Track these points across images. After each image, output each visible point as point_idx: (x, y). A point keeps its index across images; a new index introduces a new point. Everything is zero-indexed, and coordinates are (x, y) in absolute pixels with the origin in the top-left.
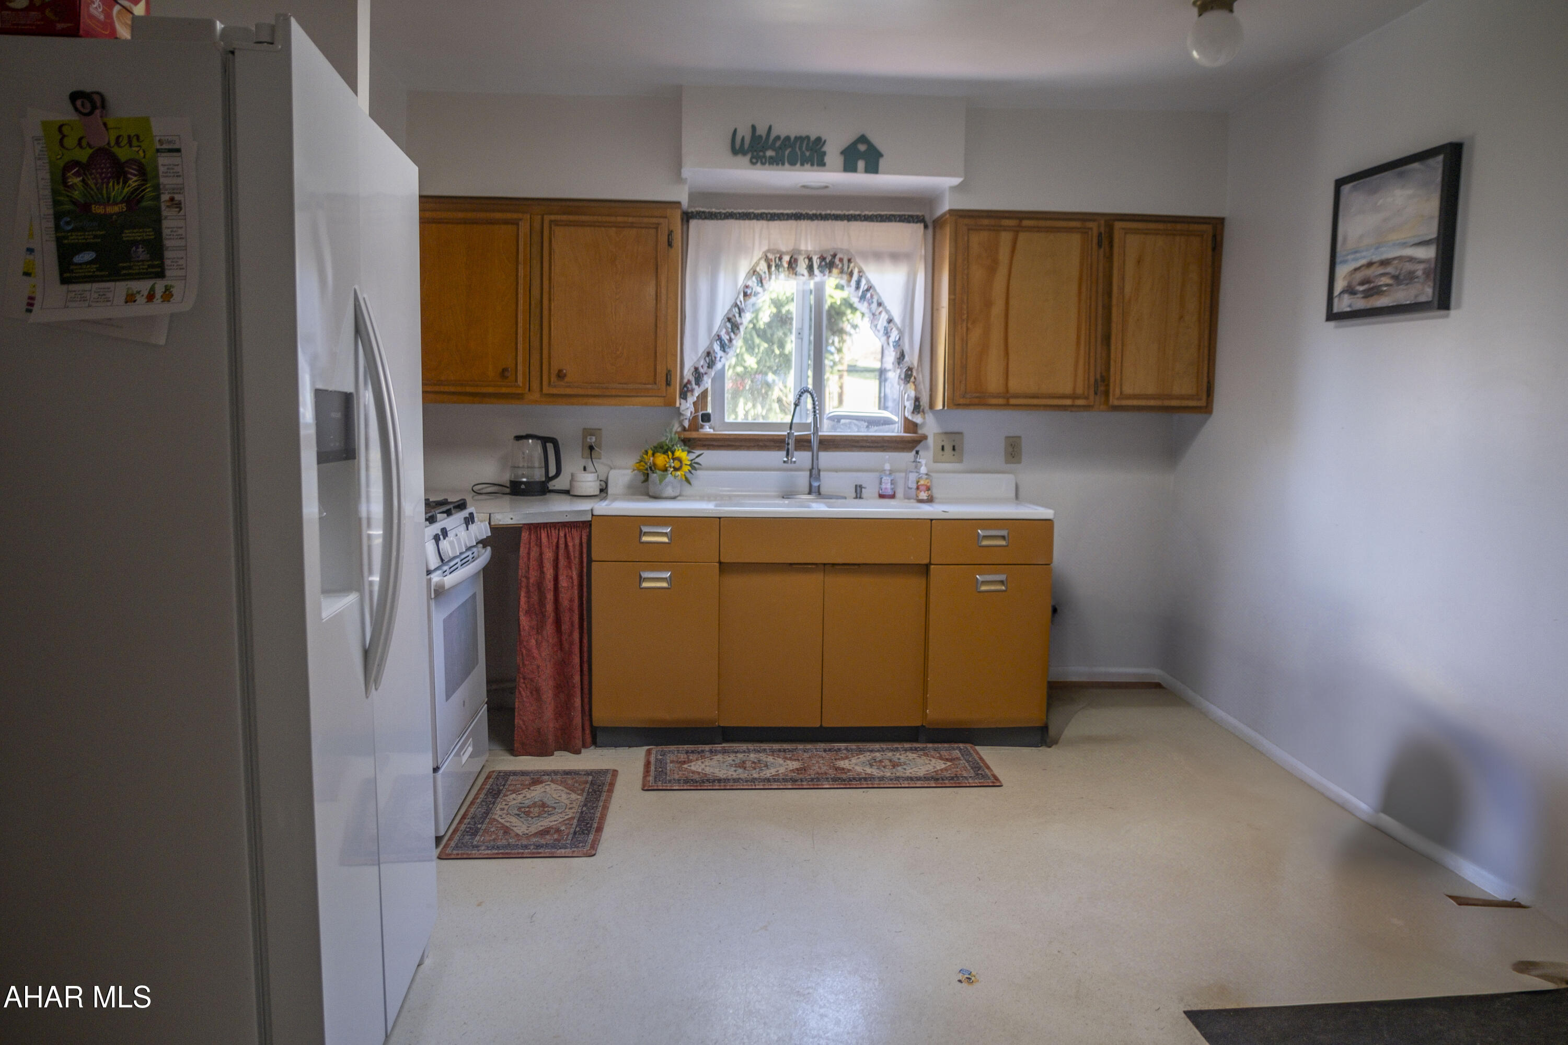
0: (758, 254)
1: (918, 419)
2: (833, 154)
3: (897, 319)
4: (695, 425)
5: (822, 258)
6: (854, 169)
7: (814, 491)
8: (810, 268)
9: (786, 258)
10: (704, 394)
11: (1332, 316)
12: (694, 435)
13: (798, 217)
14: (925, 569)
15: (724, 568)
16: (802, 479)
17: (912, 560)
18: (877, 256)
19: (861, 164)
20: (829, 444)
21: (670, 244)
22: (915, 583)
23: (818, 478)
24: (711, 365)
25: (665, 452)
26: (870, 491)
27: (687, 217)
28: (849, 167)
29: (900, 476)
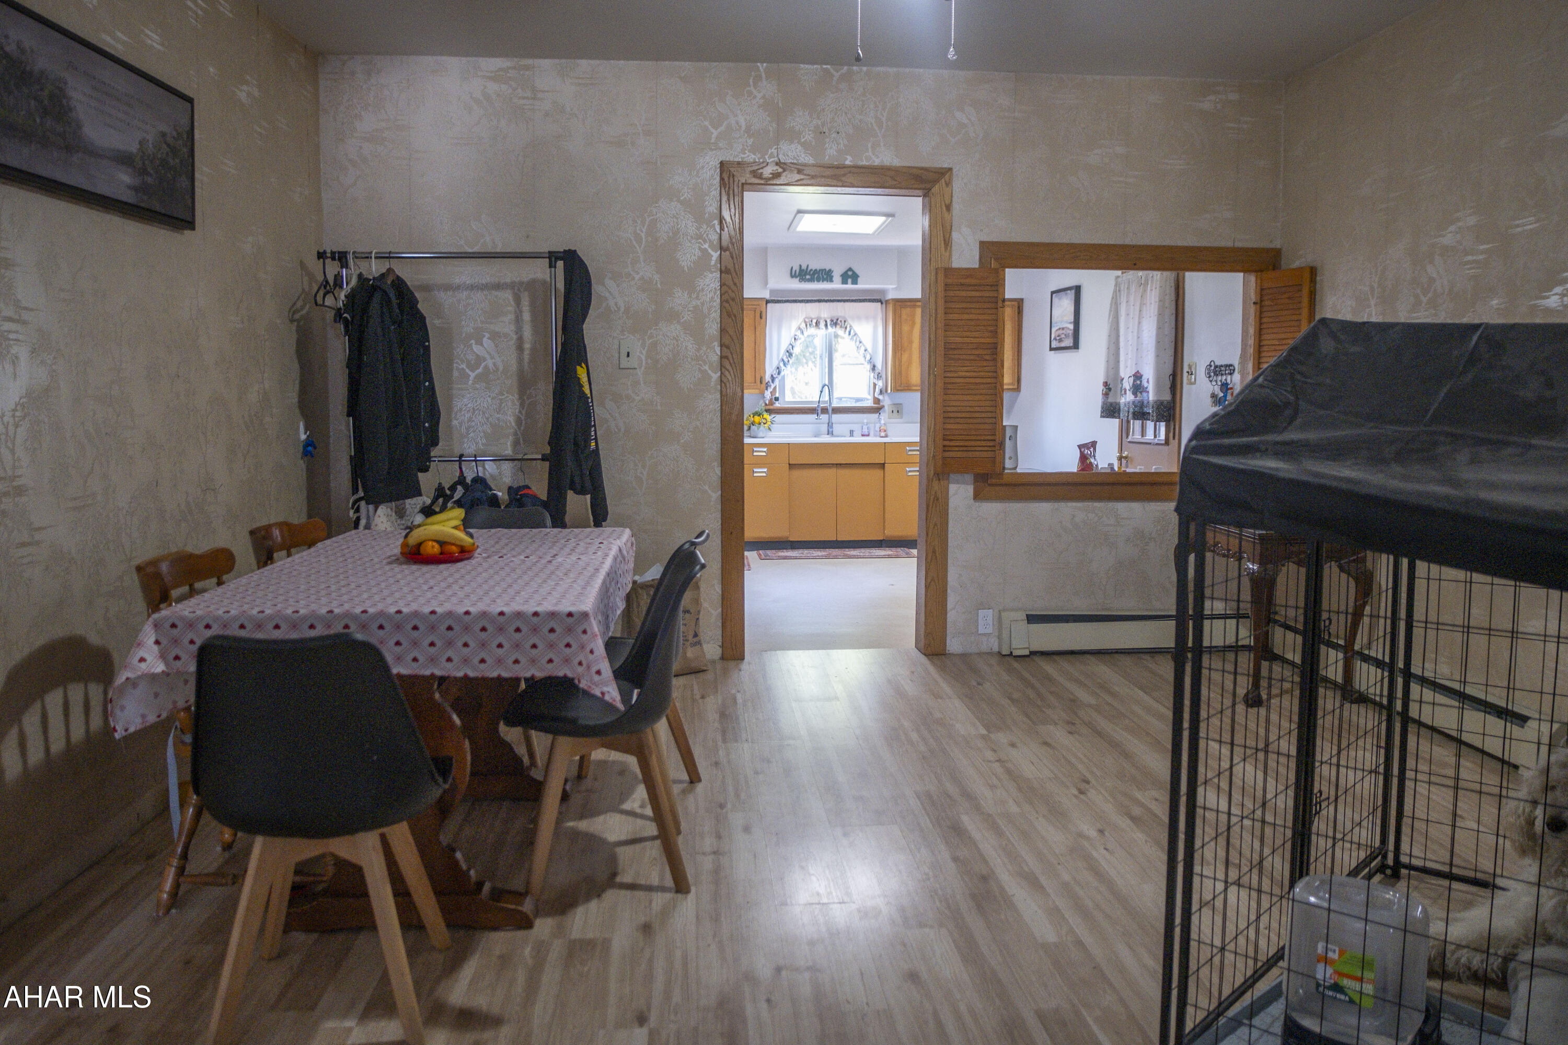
0: (801, 319)
1: (881, 397)
2: (837, 277)
3: (870, 350)
4: (771, 403)
5: (832, 321)
6: (847, 283)
7: (830, 433)
8: (826, 325)
9: (814, 321)
10: (775, 388)
11: (1051, 349)
12: (771, 407)
13: (819, 301)
14: (882, 466)
15: (792, 466)
16: (824, 428)
17: (877, 462)
18: (859, 318)
19: (850, 281)
20: (837, 410)
21: (761, 317)
22: (879, 473)
23: (832, 427)
24: (779, 374)
25: (759, 415)
26: (857, 433)
27: (768, 302)
28: (844, 282)
29: (871, 426)
